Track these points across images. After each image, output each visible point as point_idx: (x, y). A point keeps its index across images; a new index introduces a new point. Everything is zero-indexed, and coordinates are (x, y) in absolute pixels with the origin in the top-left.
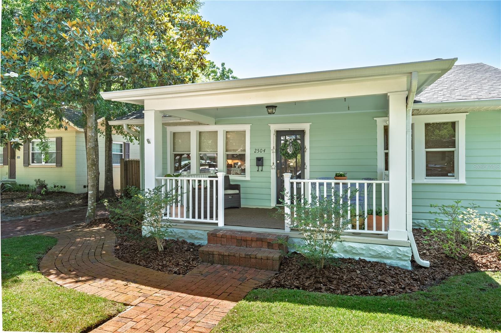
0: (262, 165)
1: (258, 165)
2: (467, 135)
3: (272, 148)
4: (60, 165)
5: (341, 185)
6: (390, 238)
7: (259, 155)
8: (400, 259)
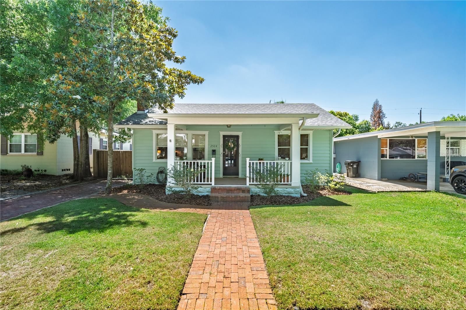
0: (215, 154)
1: (213, 154)
2: (313, 140)
3: (221, 145)
4: (42, 154)
5: (262, 163)
6: (292, 185)
7: (214, 149)
8: (296, 193)
